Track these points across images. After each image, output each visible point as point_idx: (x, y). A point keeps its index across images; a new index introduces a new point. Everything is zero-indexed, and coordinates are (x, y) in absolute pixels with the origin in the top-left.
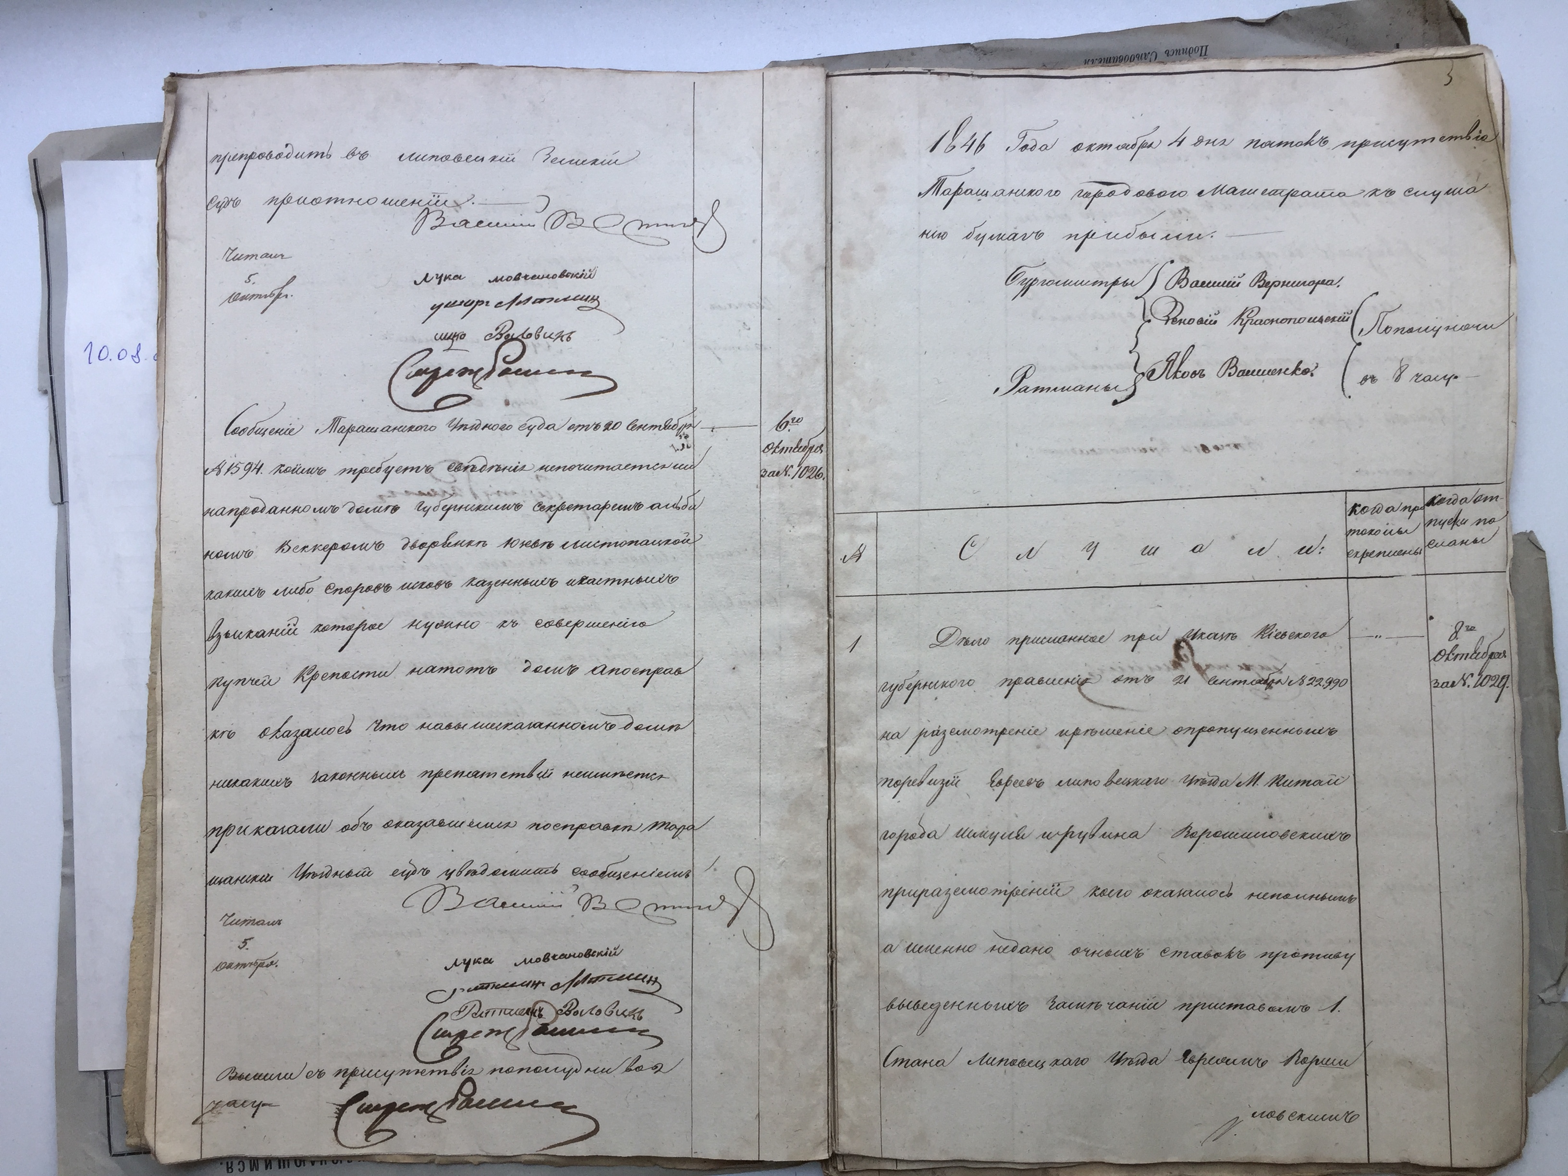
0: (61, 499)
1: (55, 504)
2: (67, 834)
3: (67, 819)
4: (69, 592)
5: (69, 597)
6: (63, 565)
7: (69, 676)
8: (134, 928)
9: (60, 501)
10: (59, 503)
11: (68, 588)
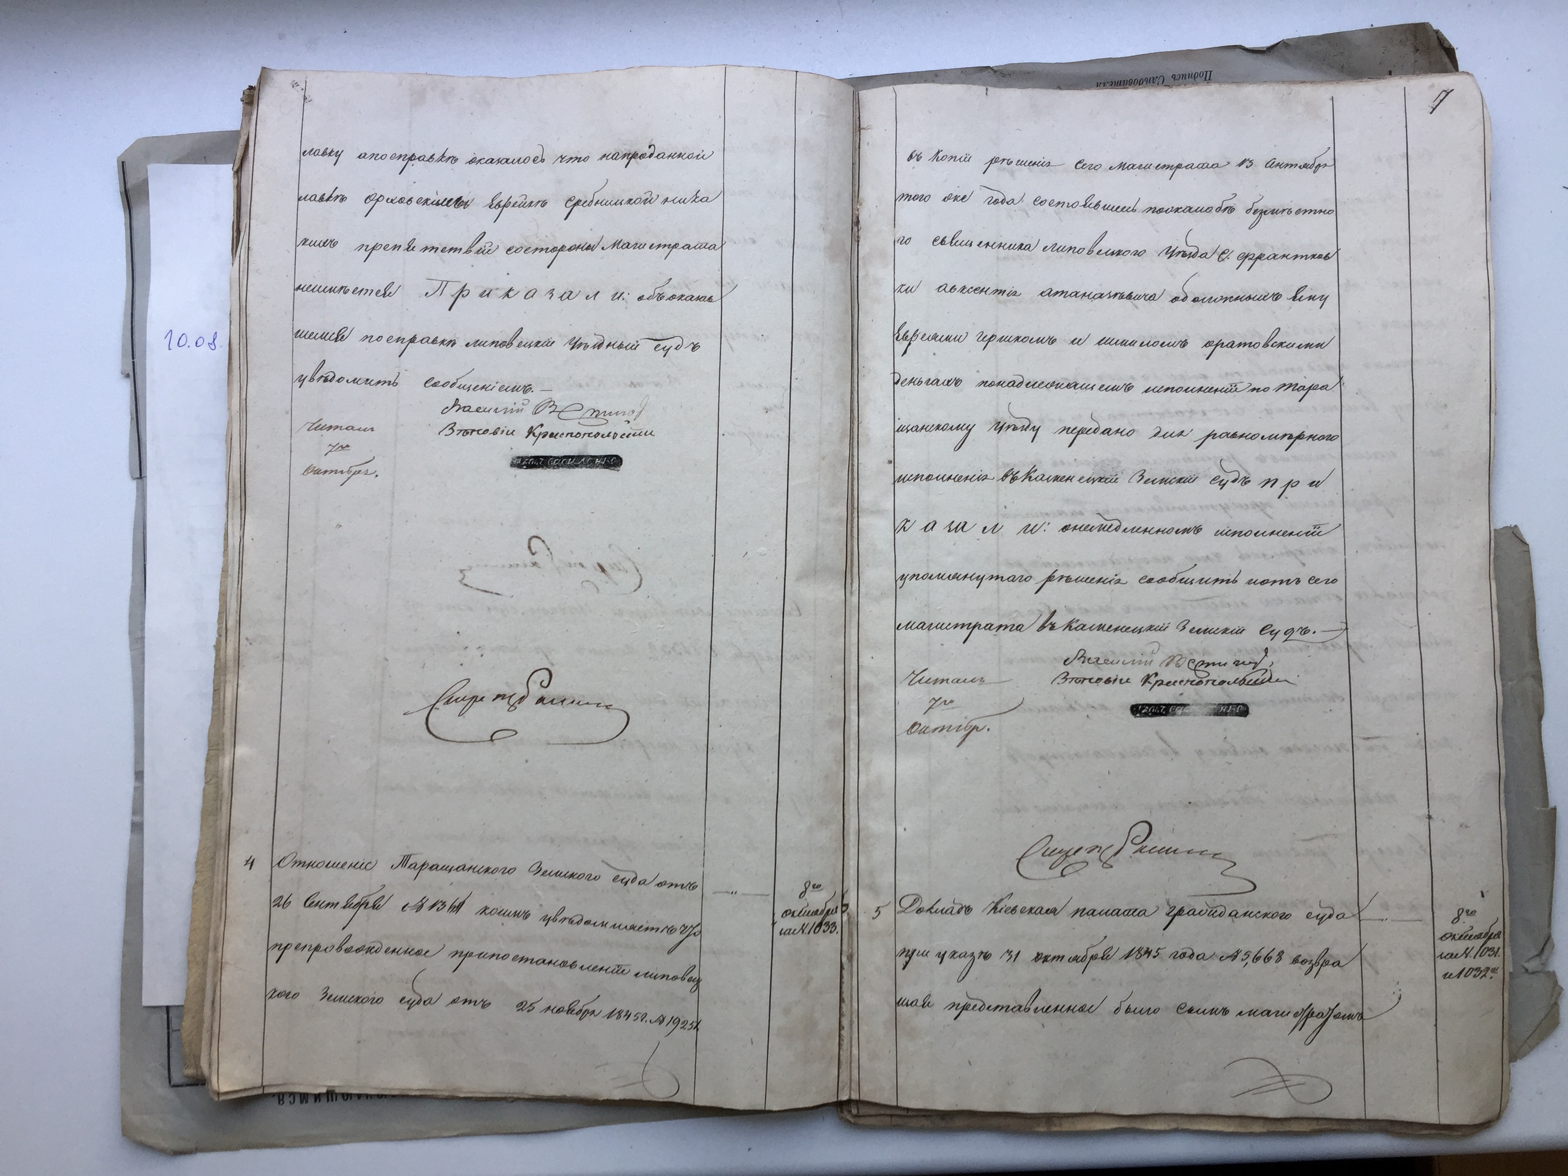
0: (140, 473)
1: (134, 479)
2: (138, 784)
3: (138, 770)
4: (145, 560)
5: (145, 565)
6: (140, 536)
7: (143, 638)
8: (197, 872)
9: (138, 476)
10: (138, 478)
11: (145, 555)
